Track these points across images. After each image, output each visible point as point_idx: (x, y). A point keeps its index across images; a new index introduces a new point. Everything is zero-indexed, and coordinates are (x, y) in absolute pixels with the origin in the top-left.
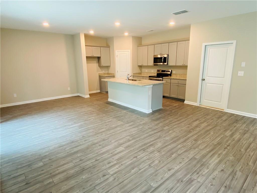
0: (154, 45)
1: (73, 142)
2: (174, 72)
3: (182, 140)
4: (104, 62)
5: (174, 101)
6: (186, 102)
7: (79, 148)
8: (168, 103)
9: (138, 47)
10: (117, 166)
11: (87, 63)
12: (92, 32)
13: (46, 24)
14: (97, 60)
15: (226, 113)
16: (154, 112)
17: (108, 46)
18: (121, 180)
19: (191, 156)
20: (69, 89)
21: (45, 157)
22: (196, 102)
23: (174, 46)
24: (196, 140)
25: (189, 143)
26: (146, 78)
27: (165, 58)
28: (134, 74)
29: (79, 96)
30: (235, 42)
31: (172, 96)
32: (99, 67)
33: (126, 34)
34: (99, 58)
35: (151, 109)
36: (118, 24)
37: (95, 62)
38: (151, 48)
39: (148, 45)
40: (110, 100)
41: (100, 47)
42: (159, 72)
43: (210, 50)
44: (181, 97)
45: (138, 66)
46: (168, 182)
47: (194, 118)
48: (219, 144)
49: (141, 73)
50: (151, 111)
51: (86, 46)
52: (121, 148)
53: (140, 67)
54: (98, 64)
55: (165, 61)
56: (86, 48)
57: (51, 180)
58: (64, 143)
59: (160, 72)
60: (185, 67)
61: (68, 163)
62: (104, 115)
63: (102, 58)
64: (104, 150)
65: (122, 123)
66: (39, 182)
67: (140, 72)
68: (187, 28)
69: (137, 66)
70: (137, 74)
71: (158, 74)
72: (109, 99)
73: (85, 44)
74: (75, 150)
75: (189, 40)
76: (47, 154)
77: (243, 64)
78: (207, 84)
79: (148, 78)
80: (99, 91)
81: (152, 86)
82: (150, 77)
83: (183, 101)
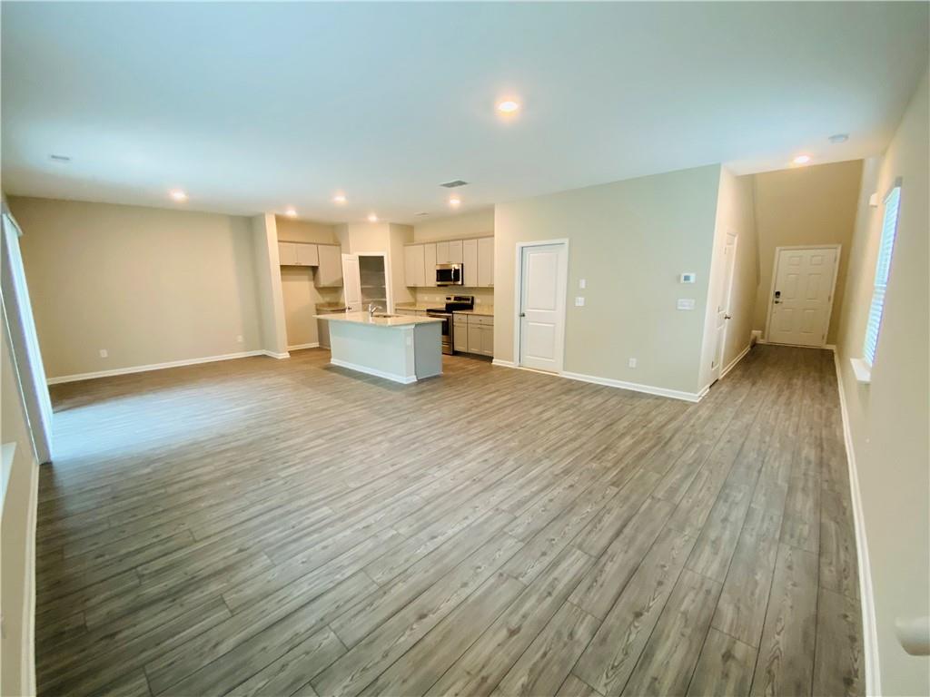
0: (436, 242)
1: (223, 436)
2: (477, 301)
3: (445, 423)
4: (325, 279)
5: (474, 361)
6: (495, 362)
7: (233, 444)
8: (461, 365)
9: (405, 245)
10: (298, 466)
11: (282, 280)
12: (291, 213)
13: (179, 196)
14: (311, 273)
15: (560, 379)
16: (420, 381)
17: (337, 244)
18: (295, 484)
19: (443, 444)
20: (240, 339)
21: (159, 460)
22: (513, 361)
23: (470, 246)
24: (469, 422)
25: (454, 428)
26: (421, 313)
27: (457, 271)
28: (397, 305)
29: (265, 356)
30: (566, 241)
31: (474, 350)
32: (316, 291)
33: (373, 218)
34: (315, 269)
35: (416, 374)
36: (340, 199)
37: (306, 277)
38: (430, 249)
39: (424, 244)
40: (334, 361)
41: (318, 244)
42: (449, 301)
43: (531, 256)
44: (486, 352)
45: (409, 288)
46: (381, 480)
47: (493, 389)
48: (507, 426)
49: (414, 304)
50: (413, 379)
51: (279, 241)
52: (320, 441)
53: (413, 289)
54: (312, 283)
55: (457, 279)
56: (279, 247)
57: (163, 491)
58: (203, 439)
59: (452, 301)
60: (490, 290)
61: (204, 466)
62: (309, 390)
63: (321, 269)
64: (282, 445)
65: (342, 402)
66: (139, 494)
67: (412, 300)
68: (489, 211)
69: (404, 289)
70: (405, 304)
71: (447, 305)
72: (332, 359)
73: (278, 237)
74: (223, 448)
75: (493, 236)
76: (164, 455)
77: (583, 284)
78: (530, 324)
79: (425, 313)
80: (316, 345)
81: (413, 327)
82: (428, 311)
83: (490, 359)
